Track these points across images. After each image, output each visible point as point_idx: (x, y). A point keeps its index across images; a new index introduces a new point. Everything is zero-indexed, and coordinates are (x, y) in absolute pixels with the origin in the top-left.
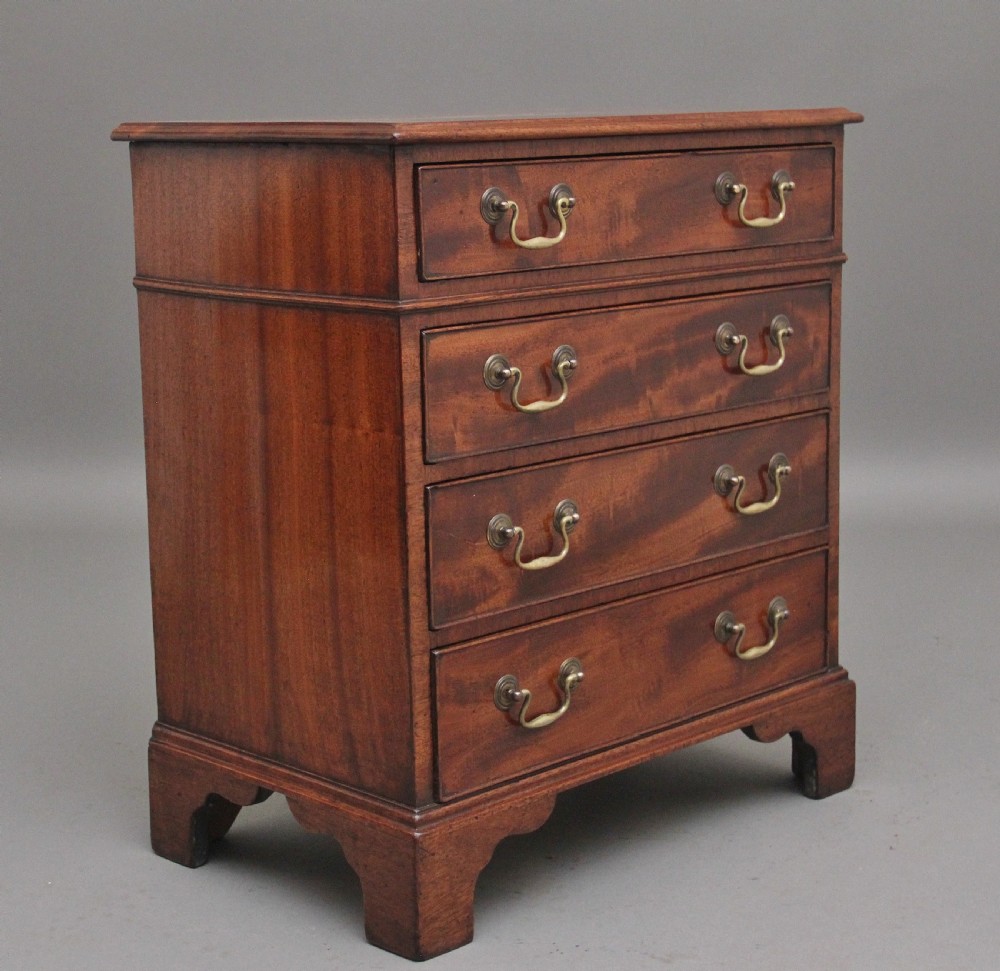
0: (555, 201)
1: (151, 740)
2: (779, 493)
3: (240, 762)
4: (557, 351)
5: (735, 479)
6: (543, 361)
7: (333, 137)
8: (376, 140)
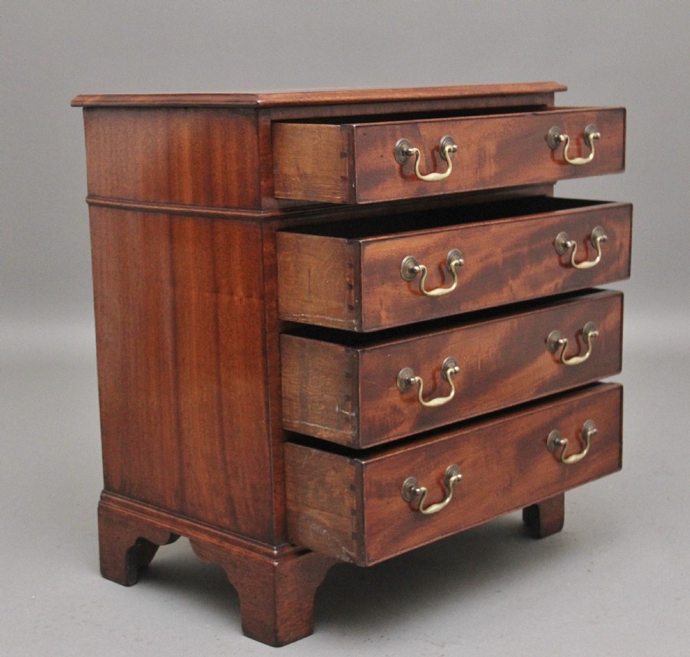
0: (443, 148)
1: (100, 502)
2: (590, 350)
3: (159, 517)
4: (449, 253)
5: (561, 341)
6: (440, 260)
7: (218, 103)
8: (247, 105)
